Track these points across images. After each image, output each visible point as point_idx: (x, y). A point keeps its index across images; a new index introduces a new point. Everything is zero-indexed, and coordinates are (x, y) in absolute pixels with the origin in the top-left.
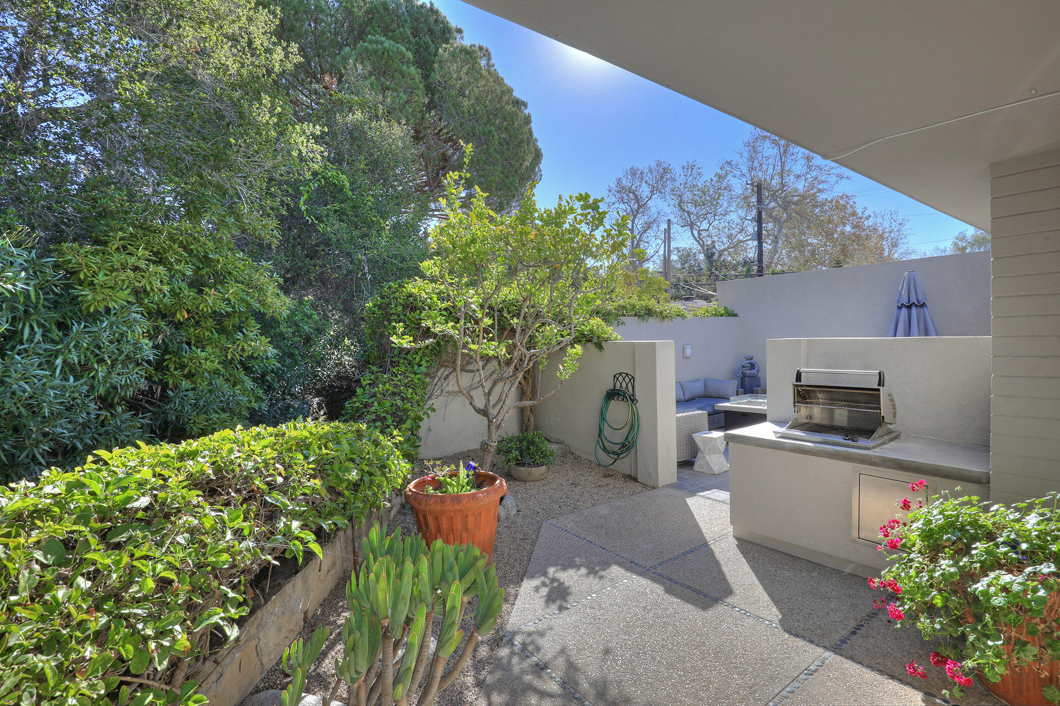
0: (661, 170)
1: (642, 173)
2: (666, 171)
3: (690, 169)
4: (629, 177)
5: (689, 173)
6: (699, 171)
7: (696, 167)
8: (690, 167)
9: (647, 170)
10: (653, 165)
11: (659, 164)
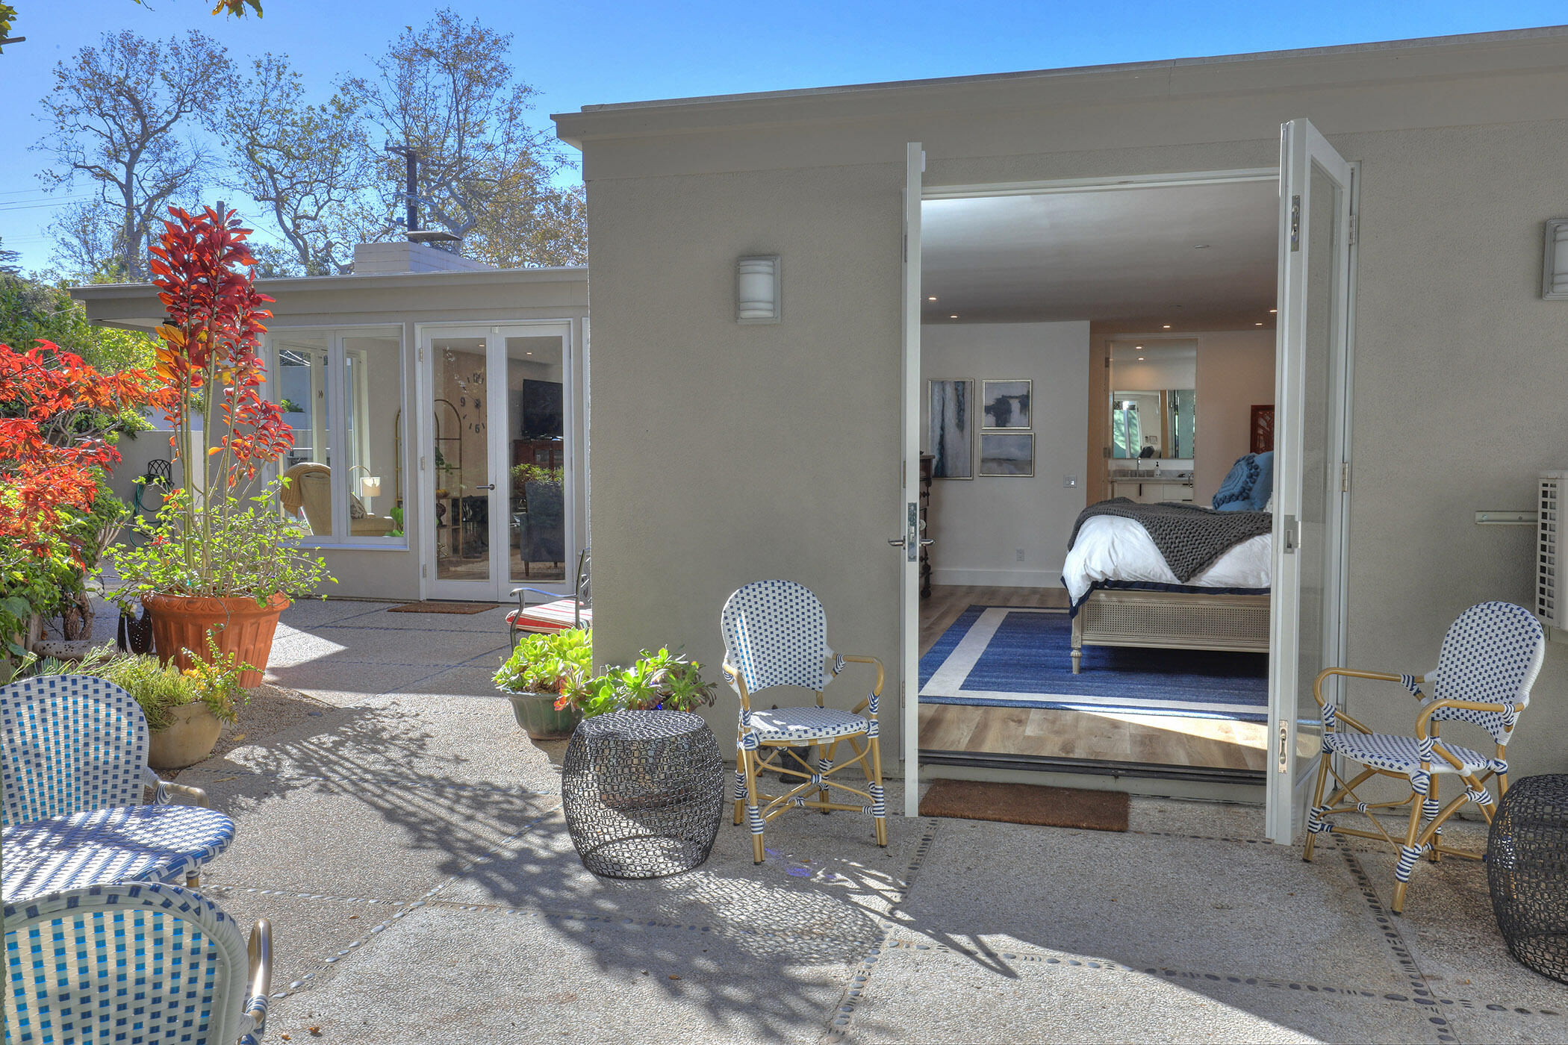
0: (202, 56)
1: (153, 53)
2: (217, 61)
3: (274, 73)
4: (118, 55)
5: (273, 80)
6: (295, 81)
7: (289, 71)
8: (272, 68)
9: (165, 50)
10: (183, 39)
11: (197, 42)
